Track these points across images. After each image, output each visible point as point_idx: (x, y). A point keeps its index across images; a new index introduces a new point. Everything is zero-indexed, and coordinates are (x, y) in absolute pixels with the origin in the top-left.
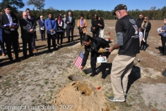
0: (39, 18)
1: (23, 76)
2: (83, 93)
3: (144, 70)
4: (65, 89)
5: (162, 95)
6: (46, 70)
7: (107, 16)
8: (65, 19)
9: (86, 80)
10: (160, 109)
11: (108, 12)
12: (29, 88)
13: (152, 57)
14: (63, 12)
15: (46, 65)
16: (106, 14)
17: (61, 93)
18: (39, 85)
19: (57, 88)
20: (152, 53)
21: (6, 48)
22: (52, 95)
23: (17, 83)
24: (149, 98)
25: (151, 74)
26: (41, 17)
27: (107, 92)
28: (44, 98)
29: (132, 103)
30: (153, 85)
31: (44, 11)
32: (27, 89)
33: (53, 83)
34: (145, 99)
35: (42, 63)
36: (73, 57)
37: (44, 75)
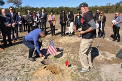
1: (4, 62)
3: (102, 54)
4: (38, 72)
5: (116, 73)
6: (23, 57)
7: (73, 12)
8: (38, 15)
9: (56, 64)
11: (74, 8)
12: (8, 72)
13: (108, 43)
14: (37, 9)
15: (23, 53)
16: (72, 10)
17: (35, 75)
18: (17, 69)
19: (32, 71)
20: (108, 39)
24: (106, 76)
25: (107, 57)
26: (19, 13)
27: (72, 73)
30: (109, 66)
31: (22, 9)
32: (6, 74)
33: (29, 67)
34: (103, 77)
35: (20, 51)
36: (45, 45)
37: (21, 61)
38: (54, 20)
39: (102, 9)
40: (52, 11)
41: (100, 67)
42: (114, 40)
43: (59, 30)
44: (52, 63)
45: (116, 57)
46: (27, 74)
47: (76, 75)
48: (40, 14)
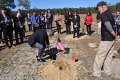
0: (27, 16)
1: (17, 58)
2: (61, 68)
4: (47, 66)
5: (118, 67)
6: (33, 53)
8: (45, 15)
9: (62, 59)
10: (117, 77)
11: (77, 9)
12: (21, 66)
14: (44, 11)
15: (33, 50)
16: (75, 10)
17: (45, 69)
18: (29, 64)
19: (42, 65)
21: (3, 38)
22: (38, 71)
23: (12, 63)
26: (28, 14)
27: (78, 67)
28: (32, 73)
31: (30, 10)
32: (19, 68)
36: (52, 42)
37: (31, 56)
38: (60, 20)
43: (65, 29)
44: (60, 58)
46: (38, 68)
47: (82, 68)
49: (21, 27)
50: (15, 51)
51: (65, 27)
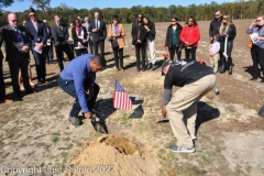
1: (14, 129)
3: (226, 109)
4: (89, 149)
5: (259, 151)
6: (54, 117)
7: (161, 16)
8: (86, 25)
9: (126, 131)
11: (164, 10)
12: (23, 151)
13: (241, 84)
14: (83, 13)
15: (55, 108)
16: (159, 13)
17: (82, 156)
18: (43, 144)
19: (75, 147)
20: (239, 77)
22: (65, 161)
24: (236, 157)
25: (239, 115)
27: (162, 151)
28: (50, 167)
29: (206, 169)
30: (242, 134)
31: (50, 12)
32: (19, 154)
33: (68, 139)
34: (229, 159)
35: (48, 104)
37: (51, 125)
38: (121, 36)
39: (226, 9)
40: (116, 17)
41: (223, 139)
42: (254, 78)
43: (133, 59)
44: (119, 129)
45: (257, 116)
47: (171, 154)
48: (91, 22)
49: (25, 48)
50: (9, 112)
51: (134, 52)
